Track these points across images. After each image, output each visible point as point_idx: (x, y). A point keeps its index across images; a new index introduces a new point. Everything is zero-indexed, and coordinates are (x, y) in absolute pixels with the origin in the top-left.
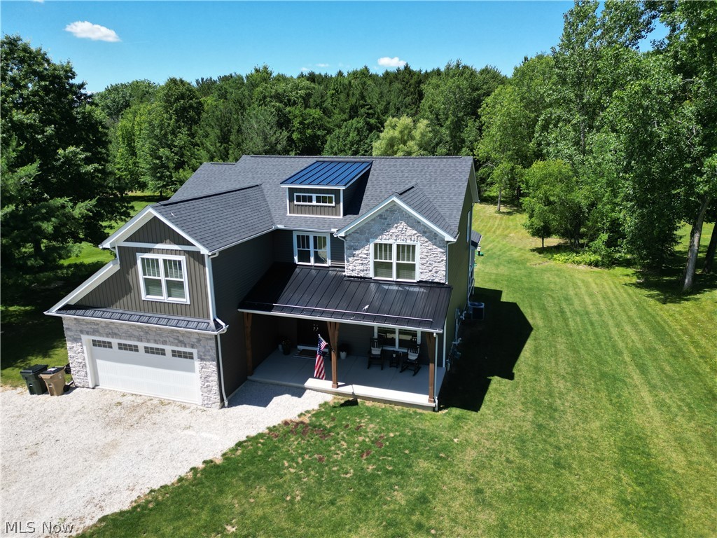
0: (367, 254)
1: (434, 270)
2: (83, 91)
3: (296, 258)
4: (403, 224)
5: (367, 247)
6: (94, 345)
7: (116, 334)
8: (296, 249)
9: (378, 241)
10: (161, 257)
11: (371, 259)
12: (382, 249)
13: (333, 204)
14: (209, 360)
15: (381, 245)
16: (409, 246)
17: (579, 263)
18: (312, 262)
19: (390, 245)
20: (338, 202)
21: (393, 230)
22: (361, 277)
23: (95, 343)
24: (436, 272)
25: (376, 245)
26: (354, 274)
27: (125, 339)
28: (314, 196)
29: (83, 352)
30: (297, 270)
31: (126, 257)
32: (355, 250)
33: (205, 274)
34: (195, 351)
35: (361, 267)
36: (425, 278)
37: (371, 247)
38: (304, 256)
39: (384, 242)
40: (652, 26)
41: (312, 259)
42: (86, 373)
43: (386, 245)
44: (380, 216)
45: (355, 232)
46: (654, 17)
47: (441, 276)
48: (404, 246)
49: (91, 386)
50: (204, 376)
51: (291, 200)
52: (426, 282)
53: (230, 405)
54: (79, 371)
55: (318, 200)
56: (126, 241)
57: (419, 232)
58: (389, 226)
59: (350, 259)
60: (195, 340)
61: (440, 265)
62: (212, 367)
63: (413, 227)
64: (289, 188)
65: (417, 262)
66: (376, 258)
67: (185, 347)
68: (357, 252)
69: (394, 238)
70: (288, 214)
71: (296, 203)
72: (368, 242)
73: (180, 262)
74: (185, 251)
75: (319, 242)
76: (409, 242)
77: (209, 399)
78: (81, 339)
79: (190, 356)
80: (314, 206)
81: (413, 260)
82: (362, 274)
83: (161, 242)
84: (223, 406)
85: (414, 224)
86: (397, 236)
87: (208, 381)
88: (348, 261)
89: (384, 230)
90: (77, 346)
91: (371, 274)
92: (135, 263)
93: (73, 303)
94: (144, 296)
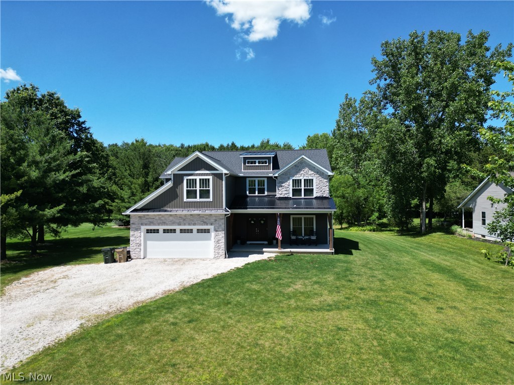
0: (289, 185)
1: (323, 191)
2: (83, 126)
3: (248, 192)
4: (307, 169)
5: (288, 182)
6: (147, 232)
7: (165, 223)
8: (248, 187)
9: (294, 178)
10: (198, 178)
11: (291, 187)
12: (297, 182)
13: (267, 164)
14: (220, 231)
15: (296, 180)
16: (310, 180)
17: (364, 231)
18: (257, 194)
19: (301, 180)
20: (269, 163)
21: (302, 172)
22: (286, 197)
23: (148, 231)
24: (324, 192)
25: (293, 180)
26: (282, 196)
27: (170, 225)
28: (257, 161)
29: (140, 237)
30: (248, 199)
31: (178, 179)
32: (282, 183)
33: (222, 184)
34: (211, 228)
35: (286, 192)
36: (319, 195)
37: (291, 181)
38: (252, 191)
39: (297, 178)
40: (387, 107)
41: (257, 192)
42: (141, 250)
43: (298, 180)
44: (295, 165)
45: (283, 174)
46: (387, 103)
47: (326, 194)
48: (307, 180)
49: (142, 257)
50: (217, 240)
51: (245, 163)
52: (319, 197)
53: (229, 257)
54: (136, 249)
55: (259, 163)
56: (179, 171)
57: (315, 172)
58: (300, 170)
59: (280, 188)
60: (213, 221)
61: (326, 188)
62: (222, 235)
63: (312, 170)
64: (244, 157)
65: (315, 187)
66: (293, 187)
67: (207, 225)
68: (283, 185)
69: (303, 176)
70: (243, 171)
71: (247, 165)
72: (289, 179)
73: (209, 179)
74: (212, 174)
75: (261, 183)
76: (310, 178)
77: (218, 253)
78: (140, 229)
79: (208, 231)
80: (257, 166)
81: (312, 187)
82: (286, 196)
83: (199, 170)
84: (226, 258)
85: (312, 168)
86: (304, 175)
87: (219, 243)
88: (279, 190)
89: (297, 172)
90: (137, 233)
91: (291, 196)
92: (183, 182)
93: (139, 208)
94: (185, 199)
